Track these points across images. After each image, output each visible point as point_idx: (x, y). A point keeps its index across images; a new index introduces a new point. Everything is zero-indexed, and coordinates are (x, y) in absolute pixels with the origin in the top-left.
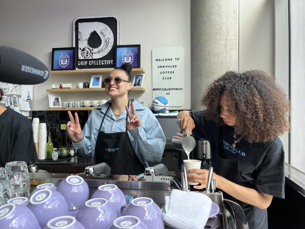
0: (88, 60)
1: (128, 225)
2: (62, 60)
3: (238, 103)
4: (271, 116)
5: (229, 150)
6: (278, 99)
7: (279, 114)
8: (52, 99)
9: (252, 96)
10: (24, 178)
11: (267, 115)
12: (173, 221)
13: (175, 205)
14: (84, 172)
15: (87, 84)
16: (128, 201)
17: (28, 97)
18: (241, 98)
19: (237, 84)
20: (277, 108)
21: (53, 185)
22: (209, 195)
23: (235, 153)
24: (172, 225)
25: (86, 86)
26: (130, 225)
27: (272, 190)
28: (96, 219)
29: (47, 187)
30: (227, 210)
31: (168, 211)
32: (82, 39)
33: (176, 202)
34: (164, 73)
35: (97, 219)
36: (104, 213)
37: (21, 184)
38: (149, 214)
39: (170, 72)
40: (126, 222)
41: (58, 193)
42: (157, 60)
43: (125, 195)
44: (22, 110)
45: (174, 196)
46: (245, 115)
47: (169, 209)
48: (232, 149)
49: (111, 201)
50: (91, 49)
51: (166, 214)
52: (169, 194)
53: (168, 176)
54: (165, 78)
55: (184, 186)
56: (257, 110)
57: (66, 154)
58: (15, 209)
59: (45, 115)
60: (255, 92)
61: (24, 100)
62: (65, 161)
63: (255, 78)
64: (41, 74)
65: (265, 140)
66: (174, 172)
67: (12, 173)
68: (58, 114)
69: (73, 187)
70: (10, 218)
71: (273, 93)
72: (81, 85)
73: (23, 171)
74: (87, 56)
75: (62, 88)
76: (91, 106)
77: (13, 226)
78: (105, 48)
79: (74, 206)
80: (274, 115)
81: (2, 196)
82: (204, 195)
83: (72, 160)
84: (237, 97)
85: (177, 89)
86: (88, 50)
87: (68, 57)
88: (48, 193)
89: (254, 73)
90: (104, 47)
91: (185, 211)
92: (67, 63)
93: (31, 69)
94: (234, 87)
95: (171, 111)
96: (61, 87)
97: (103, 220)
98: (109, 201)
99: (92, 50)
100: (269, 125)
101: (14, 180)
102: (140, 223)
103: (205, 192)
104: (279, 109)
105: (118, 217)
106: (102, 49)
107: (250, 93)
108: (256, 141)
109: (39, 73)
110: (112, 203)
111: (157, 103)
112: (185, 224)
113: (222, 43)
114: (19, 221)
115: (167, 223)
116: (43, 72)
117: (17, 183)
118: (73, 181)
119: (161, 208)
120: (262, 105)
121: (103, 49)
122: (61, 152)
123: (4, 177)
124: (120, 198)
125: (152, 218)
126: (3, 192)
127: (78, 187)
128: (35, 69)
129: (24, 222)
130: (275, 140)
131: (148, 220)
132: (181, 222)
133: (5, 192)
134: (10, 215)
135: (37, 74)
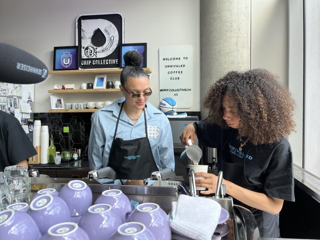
0: (92, 60)
1: (133, 232)
2: (64, 59)
3: (241, 103)
4: (276, 116)
5: (236, 154)
6: (282, 98)
7: (283, 113)
8: (54, 100)
9: (255, 95)
10: (24, 183)
11: (271, 114)
12: (180, 227)
13: (182, 211)
14: (87, 176)
15: (91, 85)
16: (133, 207)
17: (29, 98)
18: (243, 98)
19: (239, 83)
20: (281, 108)
21: (55, 190)
22: (218, 201)
23: (242, 157)
24: (179, 232)
25: (90, 86)
26: (135, 232)
27: (281, 194)
28: (99, 226)
29: (49, 192)
30: (237, 217)
31: (175, 217)
32: (85, 38)
33: (184, 208)
34: (171, 72)
35: (101, 226)
36: (108, 219)
37: (21, 189)
38: (155, 220)
39: (178, 72)
40: (131, 229)
41: (60, 198)
42: (164, 59)
43: (130, 200)
44: (23, 112)
45: (182, 202)
46: (248, 116)
47: (176, 215)
48: (238, 153)
49: (116, 207)
50: (95, 47)
51: (173, 220)
52: (177, 200)
53: (176, 181)
54: (172, 78)
55: (192, 191)
56: (261, 109)
57: (69, 158)
58: (14, 215)
59: (47, 118)
60: (258, 91)
61: (24, 102)
62: (69, 165)
63: (258, 77)
64: (38, 73)
65: (271, 142)
66: (182, 177)
67: (11, 178)
68: (61, 116)
69: (76, 192)
70: (9, 224)
71: (277, 92)
72: (84, 86)
73: (23, 176)
74: (91, 55)
75: (65, 89)
76: (95, 108)
77: (12, 233)
78: (110, 47)
79: (76, 212)
80: (279, 114)
81: (1, 202)
82: (213, 201)
83: (76, 164)
84: (239, 97)
85: (185, 90)
86: (92, 49)
87: (71, 56)
88: (49, 199)
89: (256, 73)
90: (108, 45)
91: (193, 218)
92: (70, 63)
93: (27, 68)
94: (236, 86)
95: (179, 113)
96: (63, 88)
97: (107, 227)
98: (113, 207)
99: (96, 49)
100: (274, 125)
101: (14, 184)
102: (145, 230)
103: (215, 198)
104: (283, 108)
105: (123, 223)
106: (106, 48)
107: (253, 93)
108: (261, 143)
109: (36, 71)
110: (117, 209)
111: (164, 105)
112: (192, 231)
113: (233, 41)
114: (18, 228)
115: (174, 230)
116: (41, 70)
117: (17, 188)
118: (76, 186)
119: (167, 214)
120: (266, 105)
121: (108, 48)
122: (64, 155)
123: (3, 181)
124: (125, 203)
125: (158, 224)
126: (2, 197)
127: (81, 192)
128: (31, 67)
129: (23, 229)
130: (281, 141)
131: (154, 226)
132: (188, 229)
133: (4, 198)
134: (9, 222)
135: (35, 72)
